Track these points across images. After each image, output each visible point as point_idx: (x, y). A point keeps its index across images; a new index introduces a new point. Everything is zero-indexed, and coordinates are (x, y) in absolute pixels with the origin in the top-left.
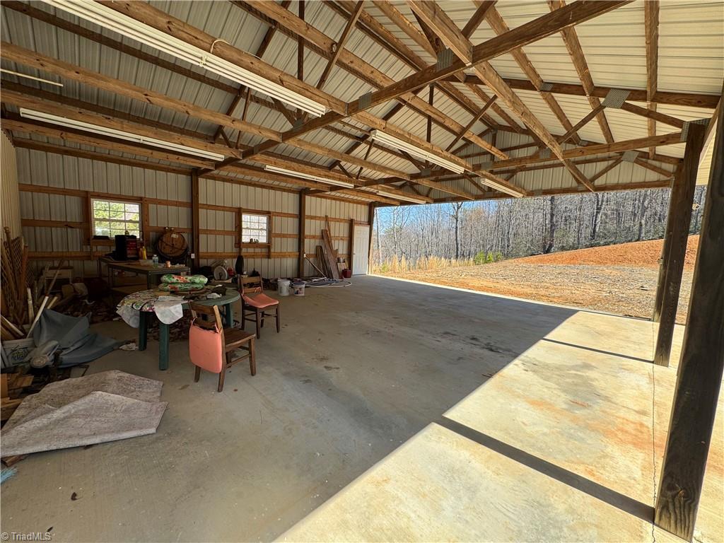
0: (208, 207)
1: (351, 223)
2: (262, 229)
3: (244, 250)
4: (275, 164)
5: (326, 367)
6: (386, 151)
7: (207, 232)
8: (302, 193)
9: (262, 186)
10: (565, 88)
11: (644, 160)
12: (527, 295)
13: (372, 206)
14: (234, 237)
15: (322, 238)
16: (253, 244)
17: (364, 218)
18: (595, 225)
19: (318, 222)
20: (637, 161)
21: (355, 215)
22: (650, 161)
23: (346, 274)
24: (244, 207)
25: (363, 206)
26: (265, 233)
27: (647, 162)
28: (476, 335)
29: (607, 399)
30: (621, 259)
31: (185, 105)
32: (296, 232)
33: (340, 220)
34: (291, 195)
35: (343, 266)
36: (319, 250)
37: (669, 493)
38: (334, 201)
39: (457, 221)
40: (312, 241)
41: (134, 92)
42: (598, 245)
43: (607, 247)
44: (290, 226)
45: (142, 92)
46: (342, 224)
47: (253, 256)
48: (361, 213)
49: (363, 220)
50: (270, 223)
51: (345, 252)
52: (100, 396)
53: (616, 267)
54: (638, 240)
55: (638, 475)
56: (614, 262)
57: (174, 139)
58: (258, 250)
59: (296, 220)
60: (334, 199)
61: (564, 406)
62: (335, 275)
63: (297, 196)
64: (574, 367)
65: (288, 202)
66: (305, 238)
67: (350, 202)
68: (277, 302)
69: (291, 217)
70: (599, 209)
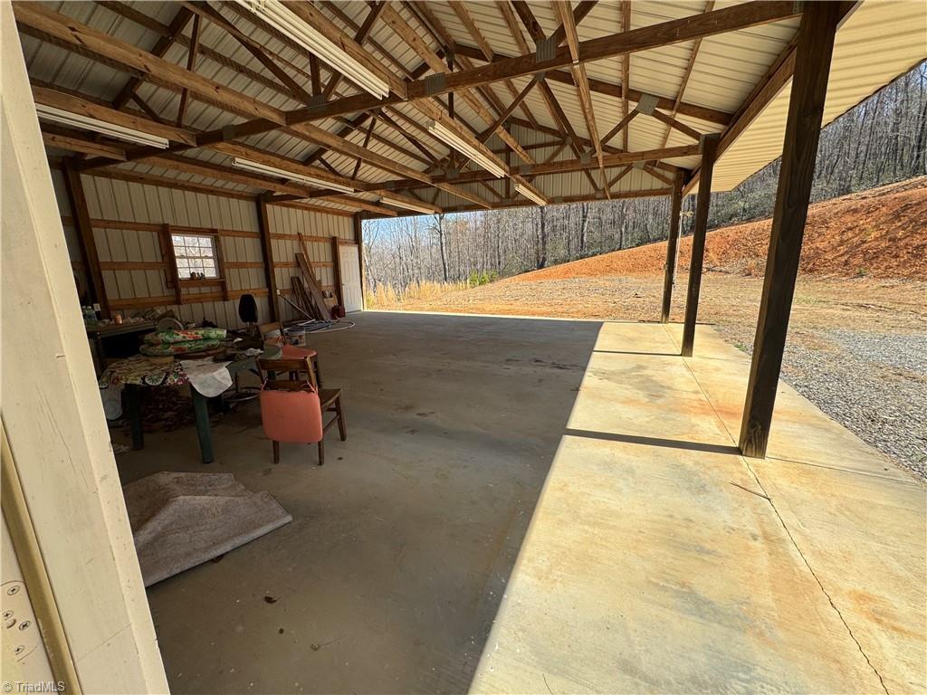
0: (108, 224)
1: (334, 243)
2: (207, 257)
3: (184, 291)
4: (247, 157)
5: (419, 414)
6: (383, 142)
7: (115, 266)
8: (260, 201)
9: (196, 189)
10: (602, 87)
11: (650, 167)
12: (548, 314)
13: (357, 218)
14: (162, 272)
15: (298, 265)
16: (196, 280)
17: (349, 235)
18: (583, 235)
19: (289, 242)
20: (645, 169)
21: (336, 231)
22: (655, 169)
23: (338, 311)
24: (171, 223)
25: (346, 218)
26: (211, 263)
27: (652, 170)
28: (539, 358)
29: (669, 388)
30: (609, 269)
31: (141, 56)
32: (259, 259)
33: (317, 239)
34: (243, 203)
35: (332, 302)
36: (296, 282)
37: (752, 431)
38: (306, 212)
39: (441, 235)
40: (285, 270)
41: (51, 21)
42: (587, 256)
43: (596, 257)
44: (249, 250)
45: (64, 23)
46: (321, 244)
47: (200, 299)
48: (344, 229)
49: (347, 238)
50: (217, 246)
51: (331, 283)
52: (184, 502)
53: (605, 277)
54: (620, 249)
55: (718, 432)
56: (604, 272)
57: (74, 106)
58: (205, 290)
59: (257, 241)
60: (307, 209)
61: (647, 400)
62: (326, 315)
63: (252, 205)
64: (633, 369)
65: (240, 214)
66: (274, 267)
67: (327, 212)
68: (315, 354)
69: (248, 237)
70: (585, 217)
